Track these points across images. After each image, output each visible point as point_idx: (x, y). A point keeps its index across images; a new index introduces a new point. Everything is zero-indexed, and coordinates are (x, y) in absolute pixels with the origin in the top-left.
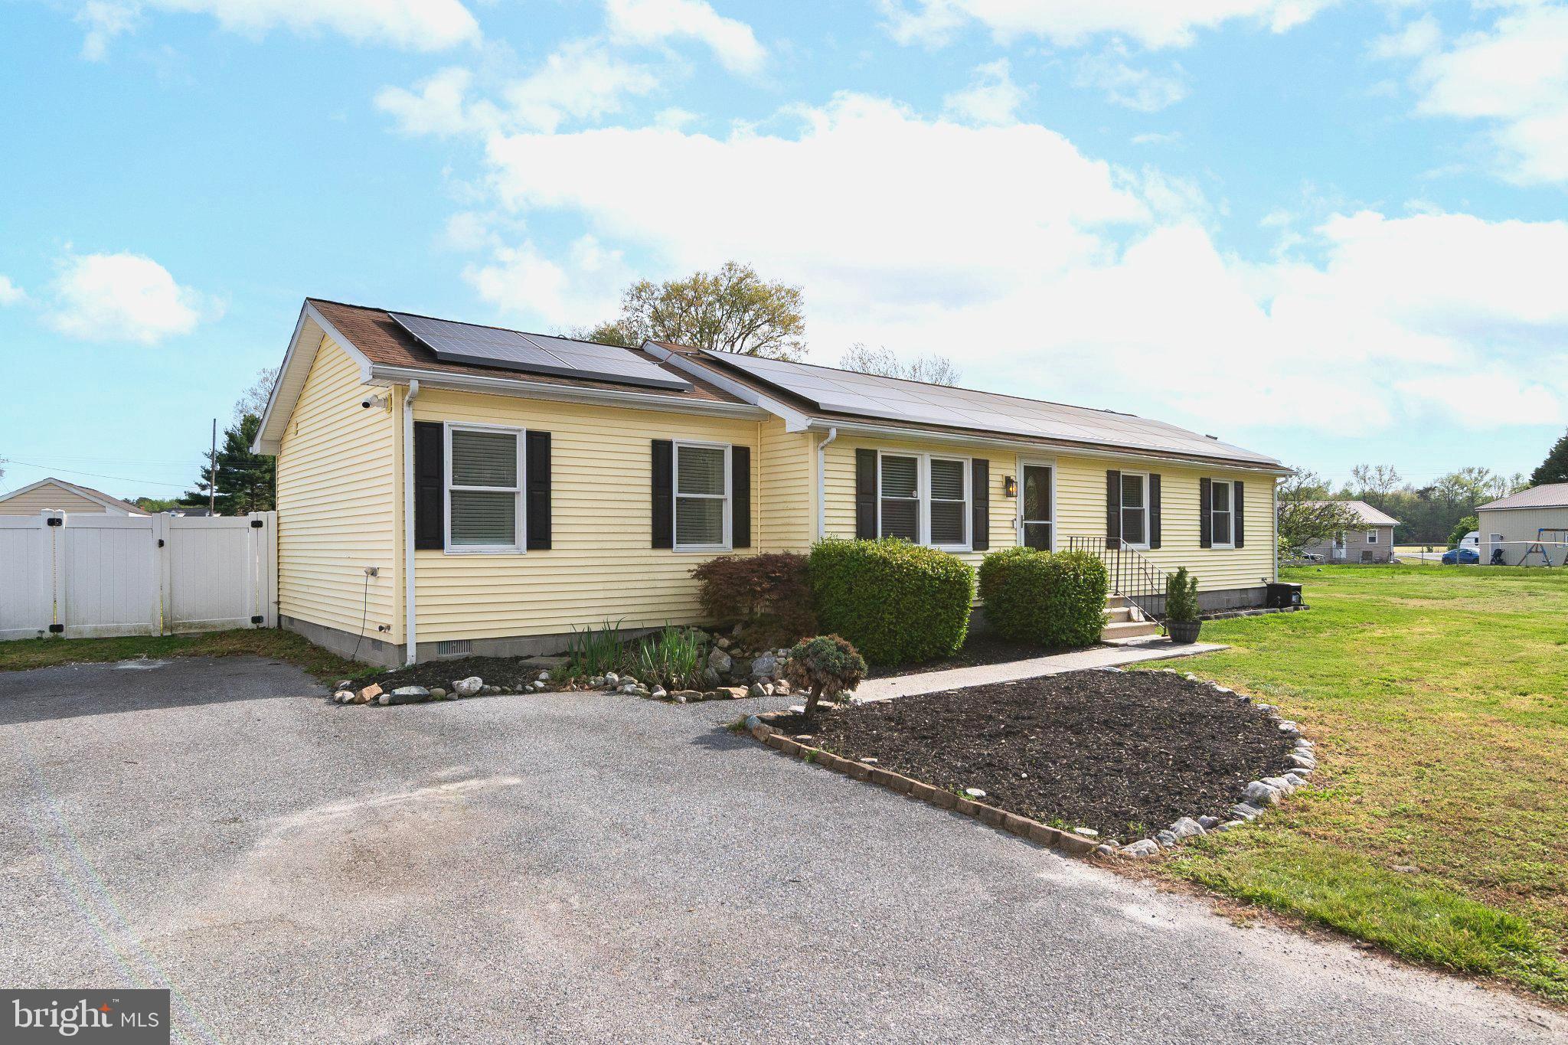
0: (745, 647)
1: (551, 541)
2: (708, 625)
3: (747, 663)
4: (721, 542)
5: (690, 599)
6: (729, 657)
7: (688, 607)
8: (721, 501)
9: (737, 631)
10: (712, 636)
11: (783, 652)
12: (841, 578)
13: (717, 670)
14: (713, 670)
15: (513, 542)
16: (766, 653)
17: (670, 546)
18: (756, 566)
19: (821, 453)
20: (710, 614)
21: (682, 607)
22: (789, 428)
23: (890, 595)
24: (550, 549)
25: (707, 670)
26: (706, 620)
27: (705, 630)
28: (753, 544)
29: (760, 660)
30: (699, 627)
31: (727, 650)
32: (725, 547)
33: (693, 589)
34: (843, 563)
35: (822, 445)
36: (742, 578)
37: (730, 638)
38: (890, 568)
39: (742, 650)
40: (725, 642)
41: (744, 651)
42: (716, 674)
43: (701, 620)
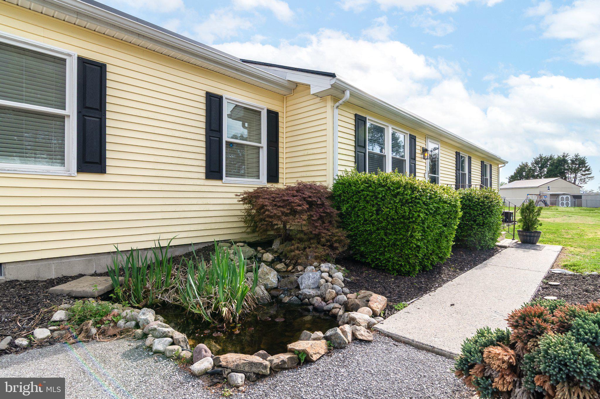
0: (288, 261)
1: (105, 166)
2: (252, 240)
3: (294, 277)
4: (259, 178)
5: (236, 219)
6: (276, 272)
7: (235, 225)
8: (259, 148)
9: (276, 245)
10: (256, 250)
11: (326, 267)
12: (368, 202)
13: (266, 286)
14: (263, 287)
15: (63, 164)
16: (310, 268)
17: (221, 178)
18: (295, 192)
19: (337, 111)
20: (253, 231)
21: (230, 225)
22: (313, 91)
23: (419, 216)
24: (105, 172)
25: (257, 288)
26: (250, 236)
27: (250, 245)
28: (280, 180)
29: (305, 275)
30: (244, 242)
31: (271, 264)
32: (262, 181)
33: (239, 212)
34: (370, 188)
35: (337, 104)
36: (284, 201)
37: (273, 252)
38: (418, 192)
39: (285, 264)
40: (268, 256)
41: (287, 265)
42: (265, 292)
43: (244, 236)
